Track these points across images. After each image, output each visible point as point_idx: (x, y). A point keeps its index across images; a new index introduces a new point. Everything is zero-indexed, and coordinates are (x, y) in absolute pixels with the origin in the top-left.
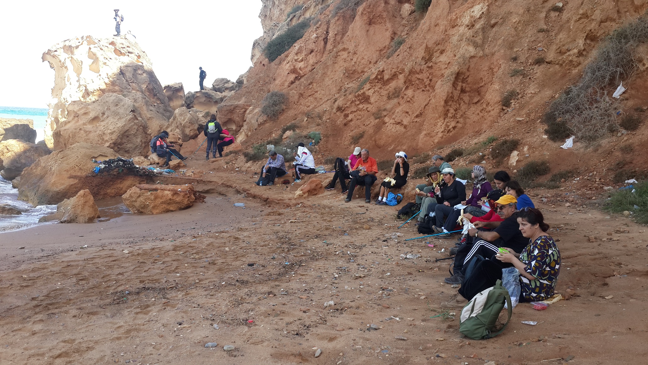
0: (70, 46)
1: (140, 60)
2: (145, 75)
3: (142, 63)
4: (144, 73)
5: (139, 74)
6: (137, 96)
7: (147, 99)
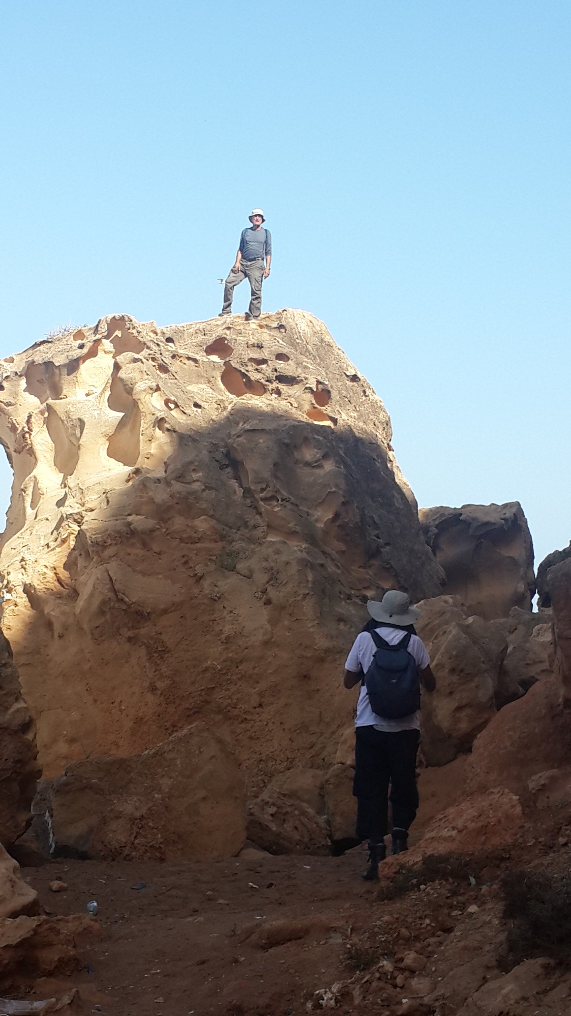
0: (49, 364)
1: (327, 410)
2: (329, 466)
3: (335, 421)
4: (325, 457)
5: (307, 464)
6: (284, 558)
7: (331, 568)
